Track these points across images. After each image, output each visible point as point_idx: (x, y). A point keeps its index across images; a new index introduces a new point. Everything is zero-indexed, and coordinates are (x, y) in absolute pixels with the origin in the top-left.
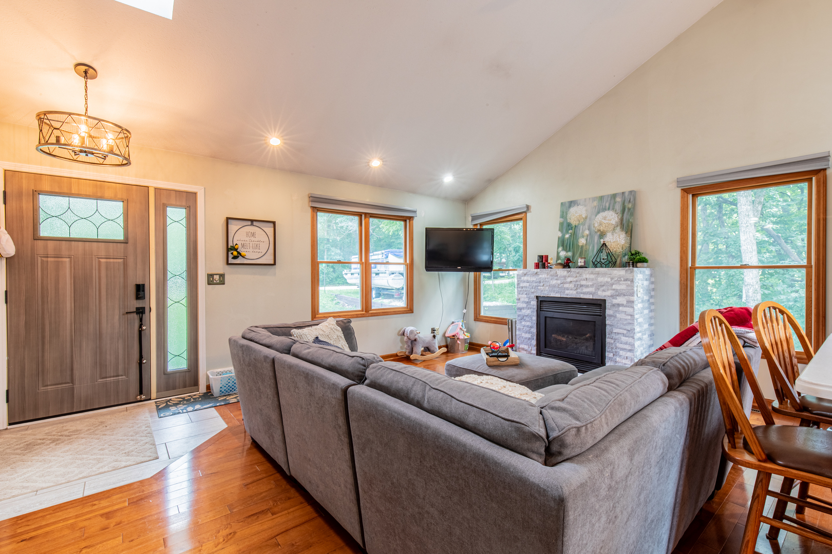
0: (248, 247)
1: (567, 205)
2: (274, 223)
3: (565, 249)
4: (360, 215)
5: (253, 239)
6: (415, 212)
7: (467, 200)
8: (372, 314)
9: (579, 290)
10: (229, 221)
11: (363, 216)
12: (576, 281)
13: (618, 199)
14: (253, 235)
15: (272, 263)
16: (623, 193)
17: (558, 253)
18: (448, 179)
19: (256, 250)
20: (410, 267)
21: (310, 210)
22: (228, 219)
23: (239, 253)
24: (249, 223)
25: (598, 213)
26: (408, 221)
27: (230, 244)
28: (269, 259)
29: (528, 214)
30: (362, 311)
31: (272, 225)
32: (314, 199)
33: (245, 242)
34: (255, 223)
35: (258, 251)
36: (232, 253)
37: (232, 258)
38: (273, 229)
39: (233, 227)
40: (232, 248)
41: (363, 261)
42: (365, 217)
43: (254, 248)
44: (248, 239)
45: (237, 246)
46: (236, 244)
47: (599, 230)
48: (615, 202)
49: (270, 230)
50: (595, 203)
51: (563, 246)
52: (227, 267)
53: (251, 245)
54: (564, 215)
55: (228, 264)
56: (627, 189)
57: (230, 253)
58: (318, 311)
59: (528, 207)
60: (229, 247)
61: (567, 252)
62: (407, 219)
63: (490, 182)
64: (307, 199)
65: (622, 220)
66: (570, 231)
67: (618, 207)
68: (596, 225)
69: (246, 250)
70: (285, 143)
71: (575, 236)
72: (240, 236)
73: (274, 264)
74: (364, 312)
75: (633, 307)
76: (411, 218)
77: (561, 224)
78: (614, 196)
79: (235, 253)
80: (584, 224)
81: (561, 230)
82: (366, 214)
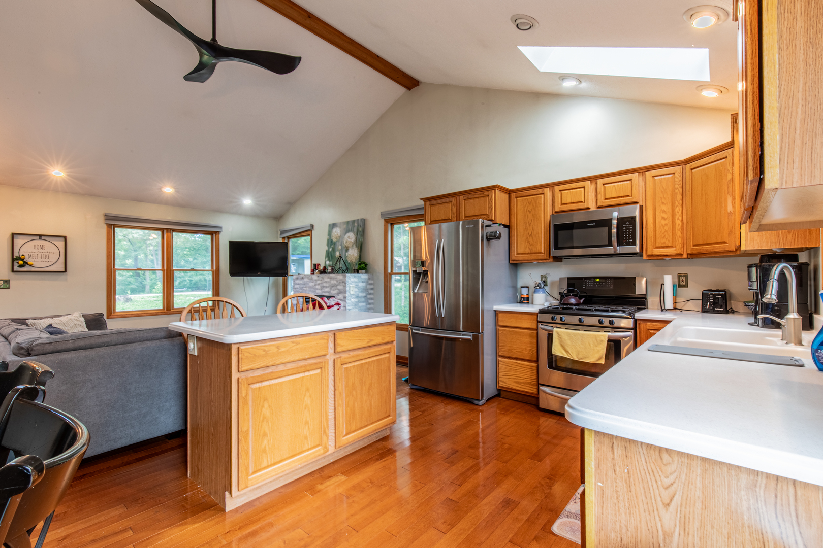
0: (36, 258)
1: (332, 226)
2: (65, 238)
3: (329, 260)
4: (162, 230)
5: (41, 250)
6: (221, 228)
7: (278, 218)
8: (173, 312)
9: (323, 290)
10: (15, 236)
11: (165, 231)
12: (322, 283)
13: (356, 224)
14: (42, 247)
15: (63, 270)
16: (358, 220)
17: (325, 262)
18: (247, 202)
19: (45, 260)
20: (216, 274)
21: (105, 226)
22: (13, 234)
23: (25, 262)
24: (38, 238)
25: (346, 233)
26: (214, 235)
27: (16, 255)
28: (60, 267)
29: (313, 232)
30: (164, 309)
31: (63, 239)
32: (108, 217)
33: (32, 254)
34: (43, 238)
35: (48, 260)
36: (18, 263)
37: (18, 267)
38: (64, 242)
39: (19, 242)
40: (18, 258)
41: (165, 268)
42: (167, 232)
43: (43, 258)
44: (36, 251)
45: (23, 256)
46: (23, 255)
47: (346, 246)
48: (354, 226)
49: (61, 244)
50: (345, 226)
51: (328, 257)
52: (12, 273)
53: (39, 255)
54: (330, 234)
55: (13, 271)
56: (359, 217)
57: (15, 263)
58: (114, 310)
59: (312, 226)
60: (14, 257)
61: (330, 261)
62: (214, 233)
63: (291, 205)
64: (102, 219)
65: (356, 239)
66: (332, 246)
67: (355, 230)
68: (345, 242)
69: (33, 260)
70: (68, 175)
71: (334, 250)
72: (26, 249)
73: (65, 271)
74: (166, 311)
75: (346, 301)
76: (217, 233)
77: (328, 240)
78: (354, 222)
79: (21, 262)
80: (339, 241)
81: (328, 245)
82: (167, 229)
